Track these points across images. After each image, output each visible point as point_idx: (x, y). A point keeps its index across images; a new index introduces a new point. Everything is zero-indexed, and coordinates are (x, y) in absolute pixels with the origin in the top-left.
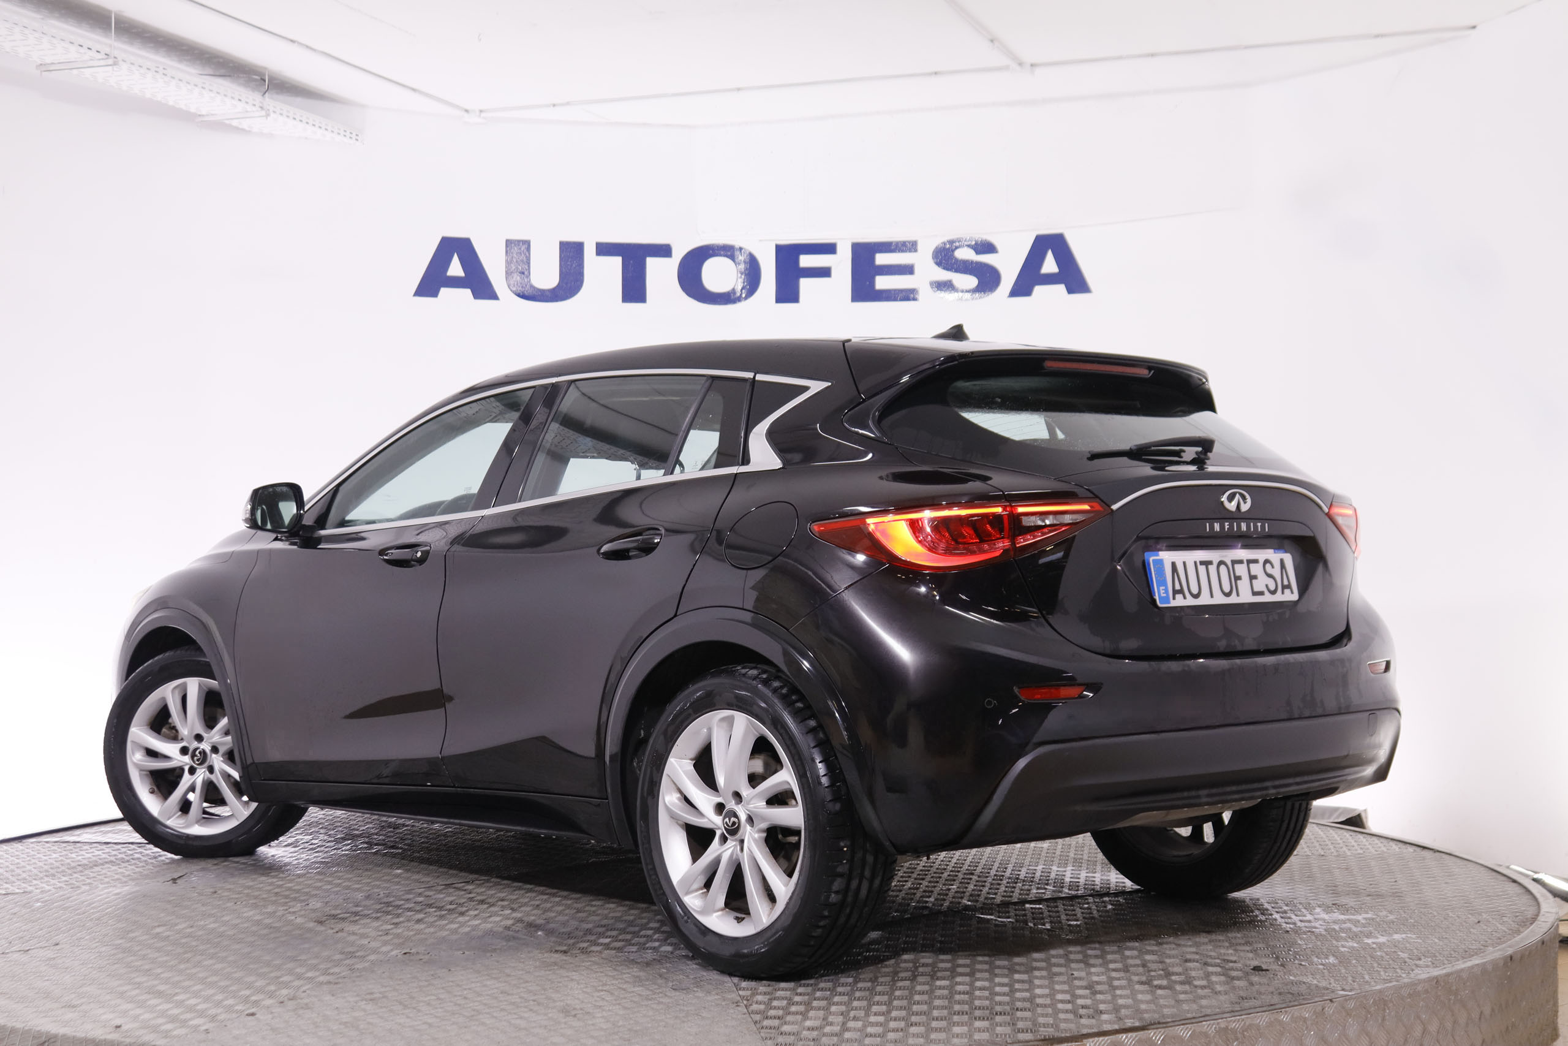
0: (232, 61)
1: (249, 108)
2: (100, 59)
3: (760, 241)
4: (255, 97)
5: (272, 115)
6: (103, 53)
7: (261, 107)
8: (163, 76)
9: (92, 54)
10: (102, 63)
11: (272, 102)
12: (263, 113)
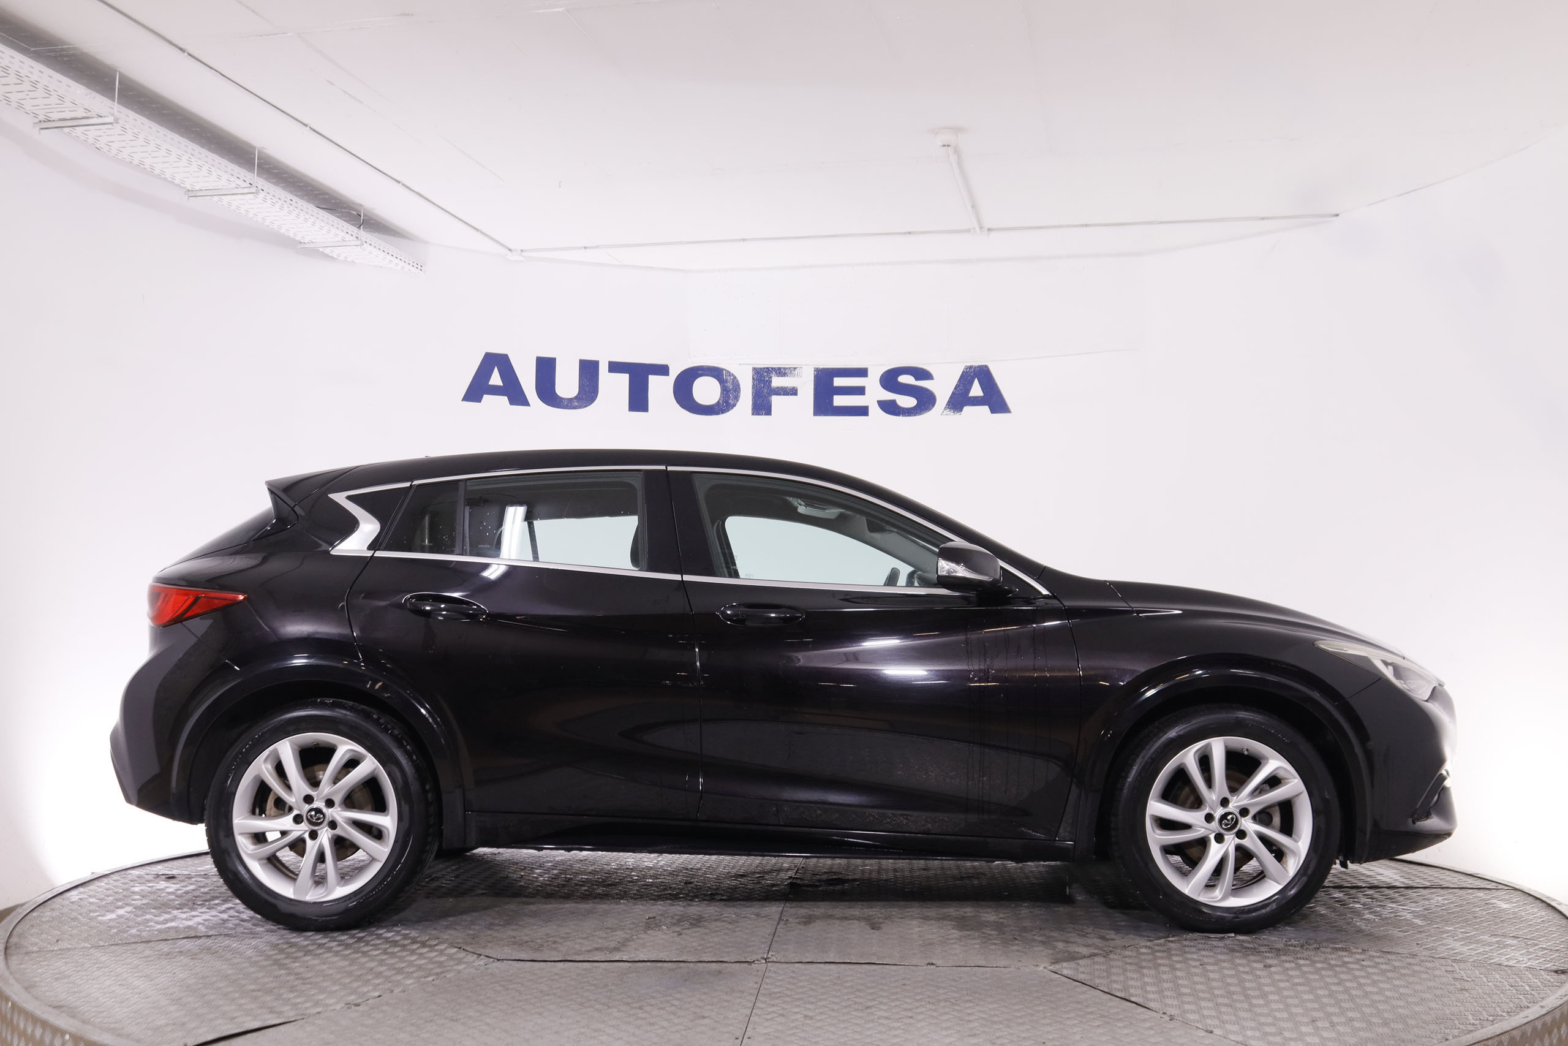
0: (336, 198)
1: (348, 237)
2: (243, 188)
3: (740, 364)
4: (353, 229)
5: (365, 244)
6: (248, 182)
7: (357, 237)
8: (289, 206)
9: (240, 182)
10: (246, 191)
11: (363, 234)
12: (359, 243)
